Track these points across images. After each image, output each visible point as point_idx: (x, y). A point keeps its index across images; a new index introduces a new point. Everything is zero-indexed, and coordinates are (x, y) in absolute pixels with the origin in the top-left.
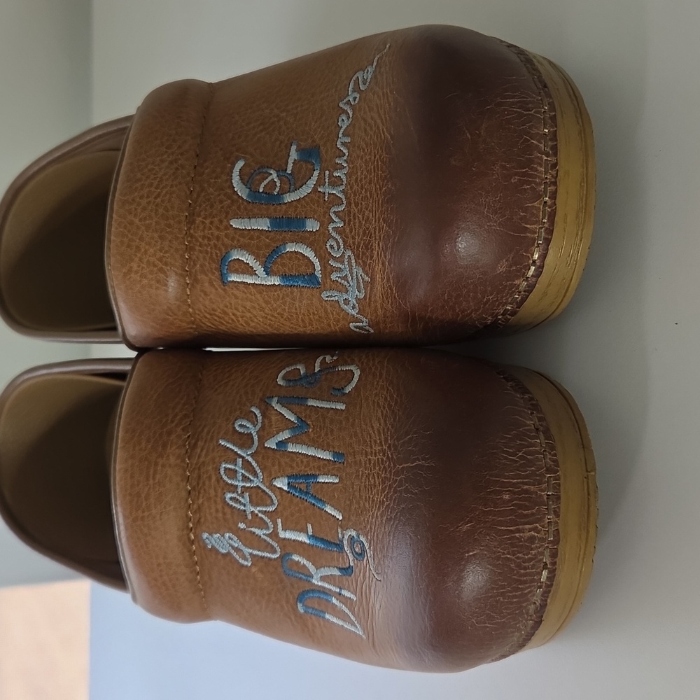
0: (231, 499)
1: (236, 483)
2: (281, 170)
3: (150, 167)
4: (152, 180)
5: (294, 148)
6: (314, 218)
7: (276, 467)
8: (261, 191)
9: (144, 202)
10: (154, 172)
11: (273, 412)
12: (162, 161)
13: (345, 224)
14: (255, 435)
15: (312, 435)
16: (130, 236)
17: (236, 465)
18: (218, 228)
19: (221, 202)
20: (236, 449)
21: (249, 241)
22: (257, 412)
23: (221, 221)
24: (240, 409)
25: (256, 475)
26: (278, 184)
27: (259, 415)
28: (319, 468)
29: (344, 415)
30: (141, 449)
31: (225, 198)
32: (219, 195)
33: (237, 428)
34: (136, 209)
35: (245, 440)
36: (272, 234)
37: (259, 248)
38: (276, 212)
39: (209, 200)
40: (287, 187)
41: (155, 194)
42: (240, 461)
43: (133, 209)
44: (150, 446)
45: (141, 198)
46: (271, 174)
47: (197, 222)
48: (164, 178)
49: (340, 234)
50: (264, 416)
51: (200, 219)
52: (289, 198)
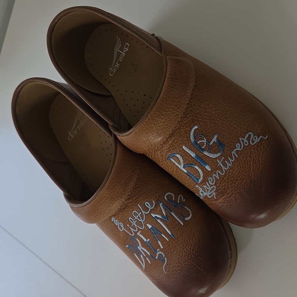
0: (130, 219)
1: (135, 217)
2: (208, 141)
3: (169, 112)
4: (167, 118)
5: (216, 136)
6: (210, 166)
7: (150, 222)
8: (198, 143)
9: (161, 124)
10: (169, 115)
11: (159, 207)
12: (174, 113)
13: (219, 179)
14: (150, 209)
15: (168, 223)
16: (149, 131)
17: (139, 213)
18: (178, 145)
19: (184, 137)
20: (142, 210)
21: (185, 155)
22: (154, 203)
23: (180, 144)
24: (149, 199)
25: (143, 219)
26: (205, 145)
27: (154, 204)
28: (164, 233)
29: (182, 226)
30: (113, 195)
31: (186, 137)
32: (184, 134)
33: (146, 204)
34: (157, 124)
35: (146, 209)
36: (193, 159)
37: (186, 160)
38: (199, 154)
39: (180, 134)
40: (207, 149)
41: (166, 124)
42: (140, 213)
43: (156, 124)
44: (117, 195)
45: (161, 122)
46: (204, 140)
47: (172, 138)
48: (172, 120)
49: (216, 180)
50: (156, 206)
51: (174, 138)
52: (206, 153)
